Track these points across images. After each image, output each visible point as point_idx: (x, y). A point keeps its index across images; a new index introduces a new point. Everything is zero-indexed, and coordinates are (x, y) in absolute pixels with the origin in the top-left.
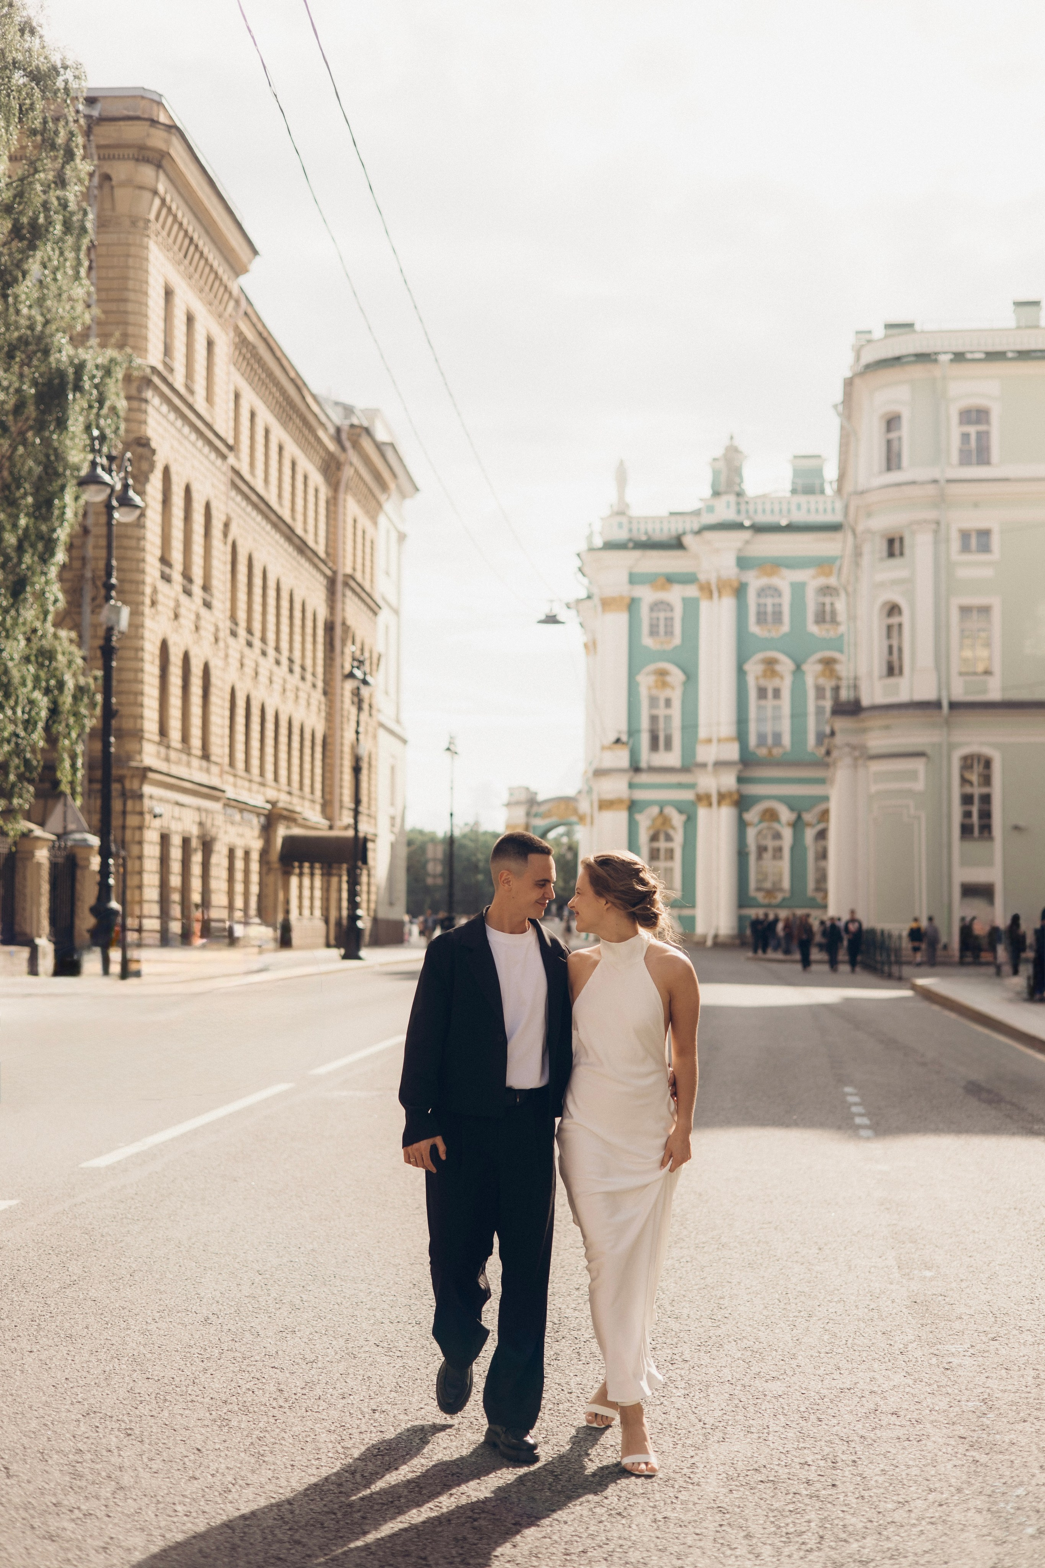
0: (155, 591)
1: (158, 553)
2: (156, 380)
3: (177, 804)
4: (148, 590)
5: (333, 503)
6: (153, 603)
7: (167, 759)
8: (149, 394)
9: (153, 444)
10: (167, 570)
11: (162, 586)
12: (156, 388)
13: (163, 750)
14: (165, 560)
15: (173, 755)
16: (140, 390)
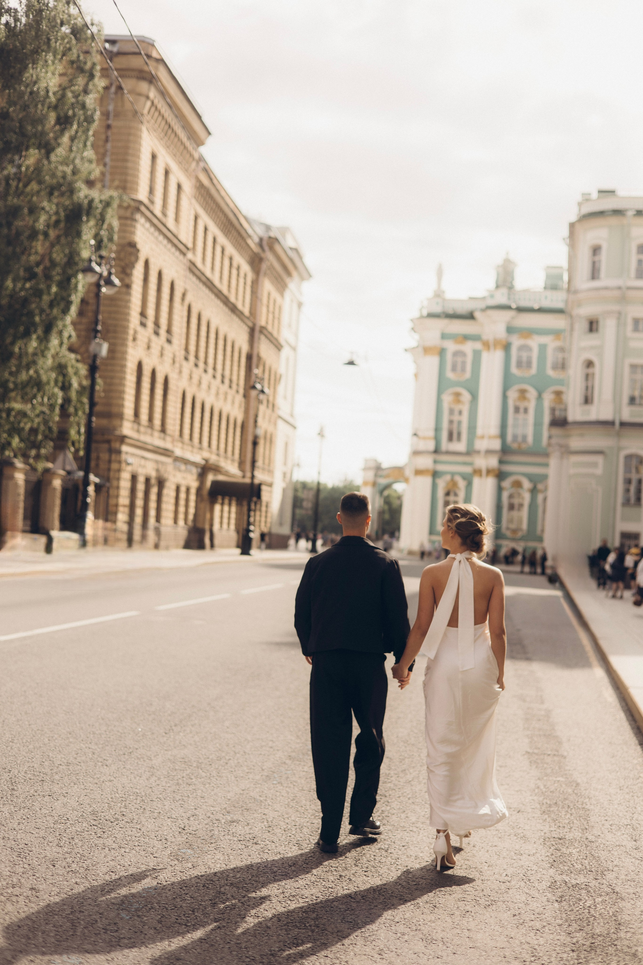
0: (135, 332)
1: (139, 310)
2: (143, 208)
3: (143, 457)
4: (131, 332)
5: (255, 284)
6: (134, 339)
7: (138, 431)
8: (138, 216)
9: (139, 246)
10: (144, 320)
11: (140, 329)
12: (143, 214)
13: (136, 426)
14: (143, 314)
15: (142, 429)
16: (132, 214)
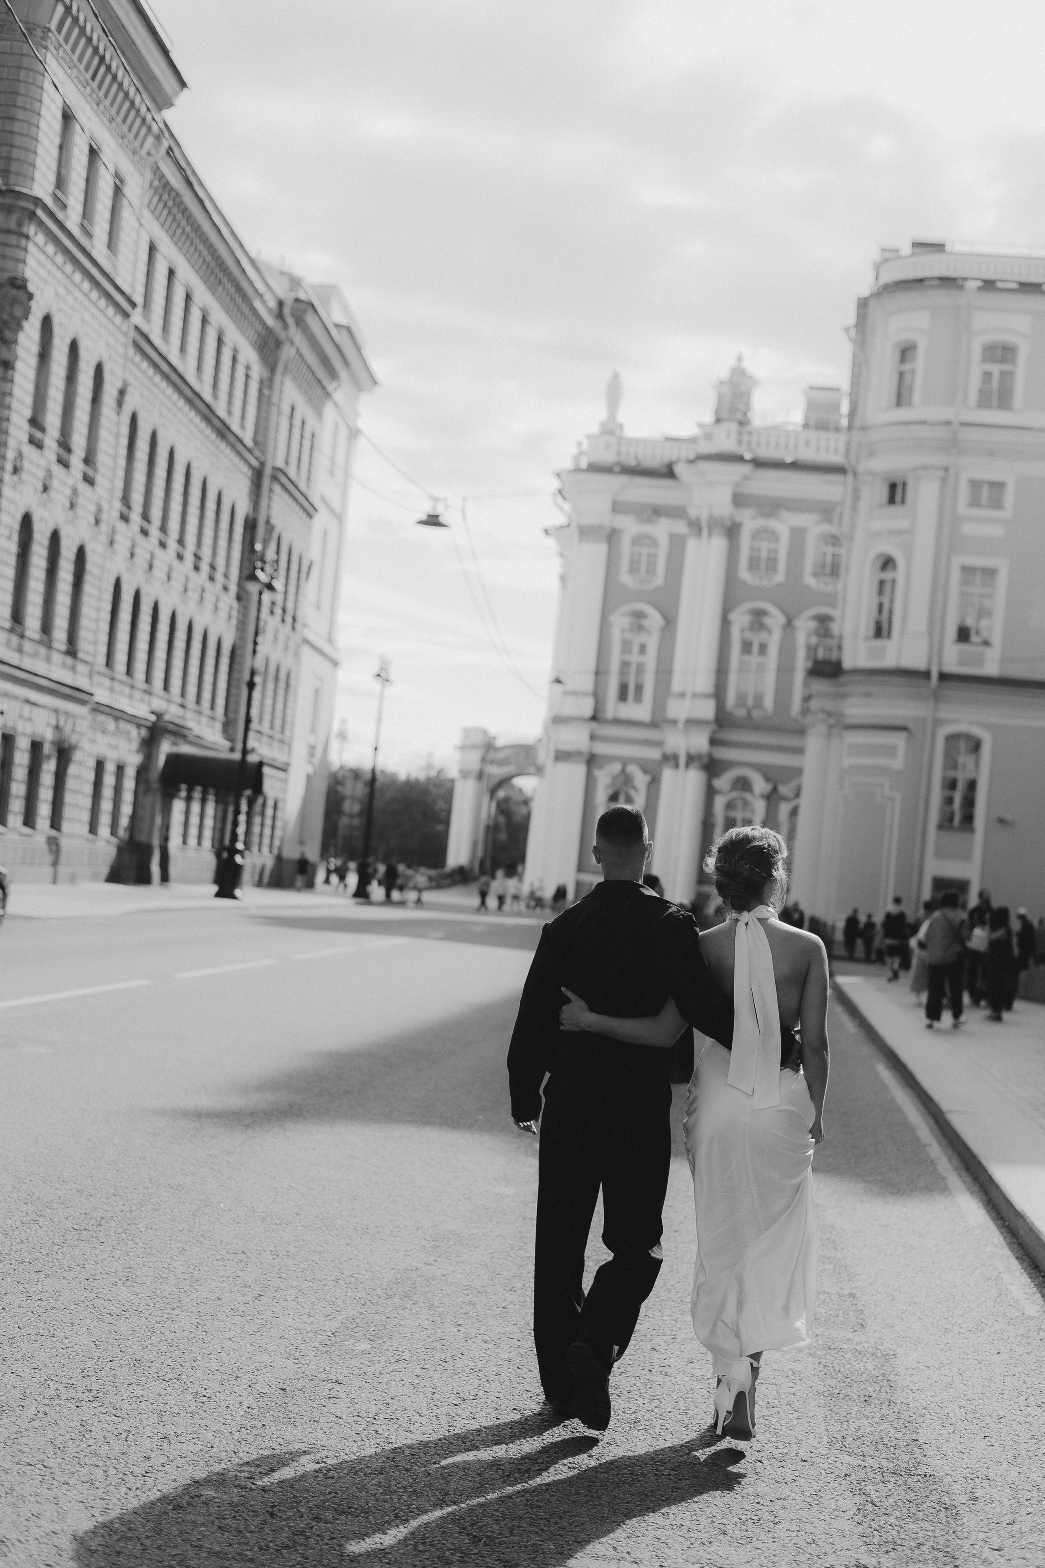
0: (20, 455)
1: (28, 413)
2: (40, 213)
3: (28, 701)
4: (10, 455)
5: (266, 385)
6: (16, 470)
7: (20, 650)
8: (31, 229)
9: (31, 288)
10: (38, 435)
11: (29, 451)
12: (41, 223)
13: (15, 639)
14: (36, 422)
15: (28, 646)
16: (20, 224)
